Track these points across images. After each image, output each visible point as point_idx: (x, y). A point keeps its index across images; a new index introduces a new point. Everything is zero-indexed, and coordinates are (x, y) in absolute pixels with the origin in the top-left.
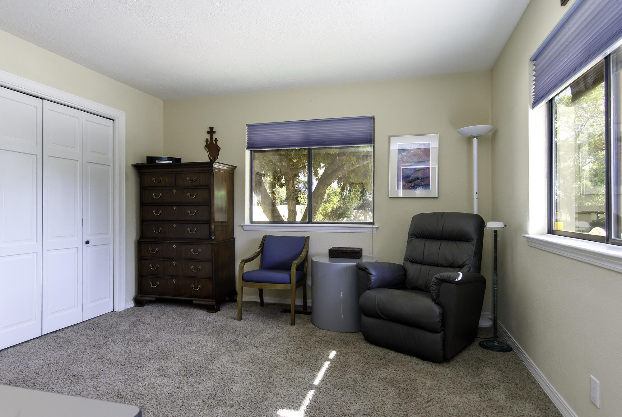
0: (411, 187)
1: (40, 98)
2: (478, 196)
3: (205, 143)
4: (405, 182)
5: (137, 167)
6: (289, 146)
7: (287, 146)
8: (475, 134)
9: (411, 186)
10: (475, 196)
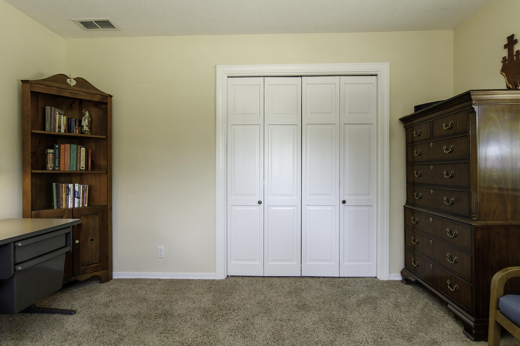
1: (300, 77)
3: (500, 65)
5: (405, 120)
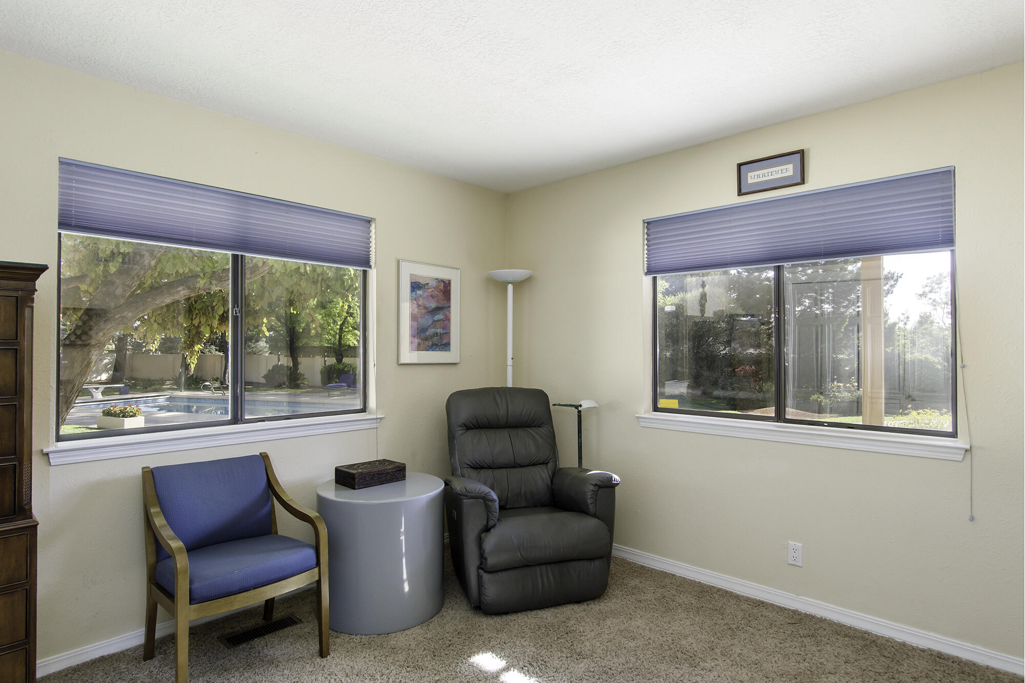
0: (428, 348)
2: (513, 362)
4: (421, 339)
6: (196, 242)
7: (192, 241)
8: (510, 279)
9: (428, 346)
10: (510, 362)
